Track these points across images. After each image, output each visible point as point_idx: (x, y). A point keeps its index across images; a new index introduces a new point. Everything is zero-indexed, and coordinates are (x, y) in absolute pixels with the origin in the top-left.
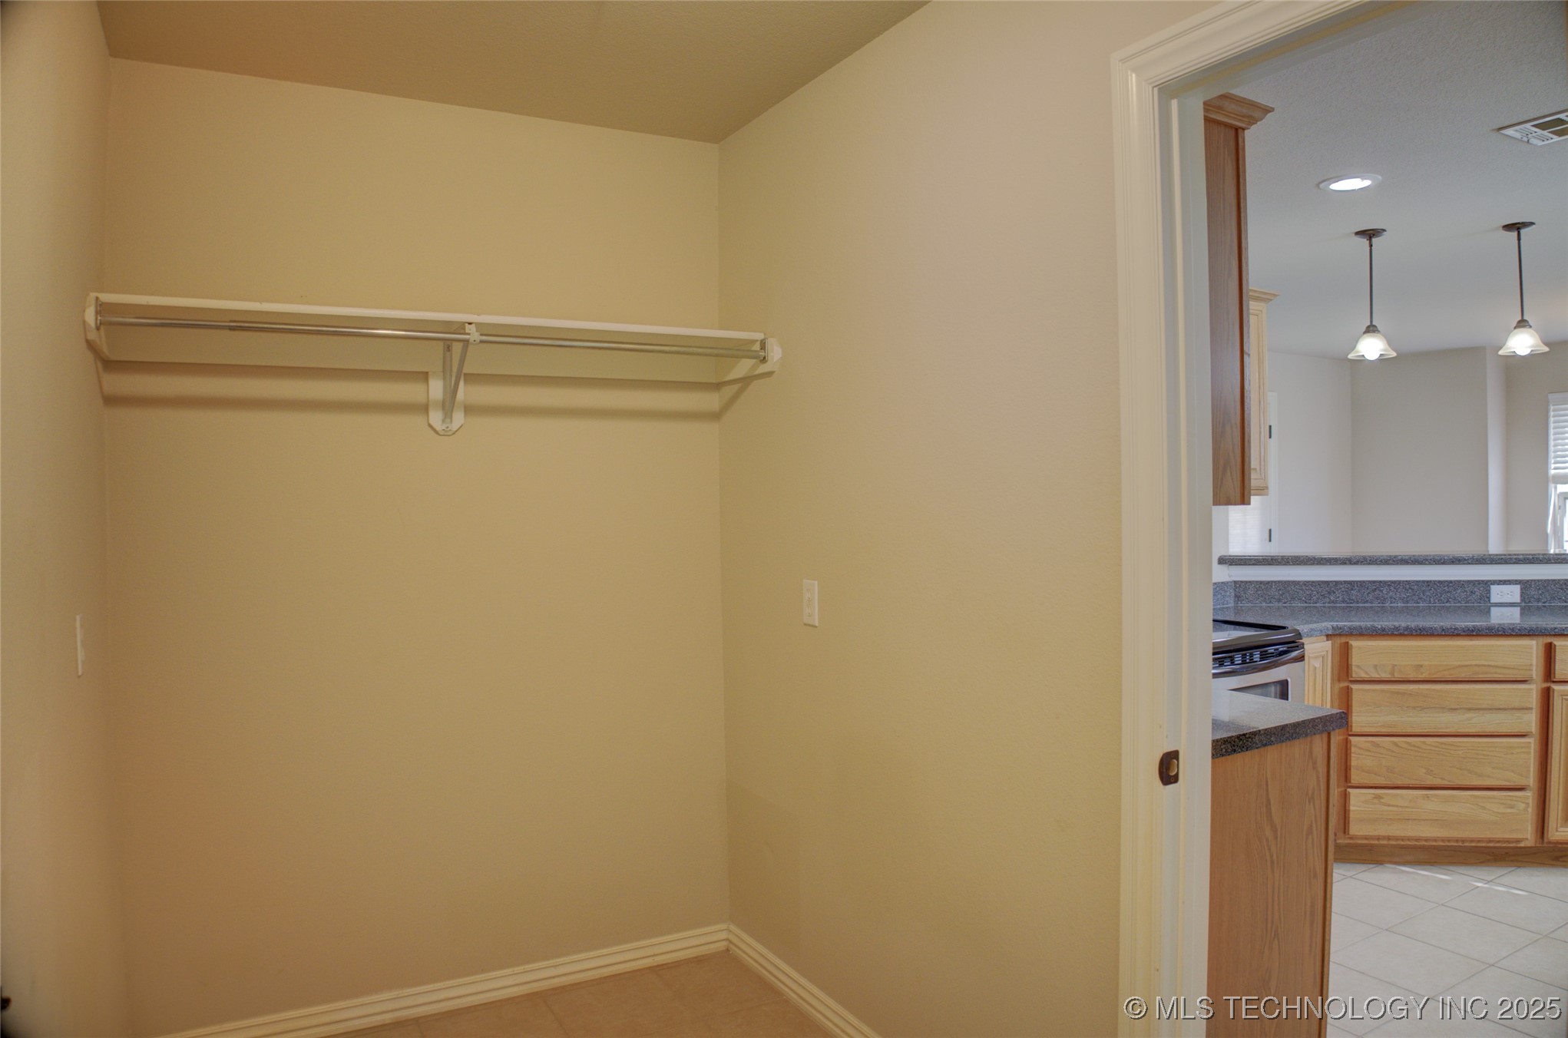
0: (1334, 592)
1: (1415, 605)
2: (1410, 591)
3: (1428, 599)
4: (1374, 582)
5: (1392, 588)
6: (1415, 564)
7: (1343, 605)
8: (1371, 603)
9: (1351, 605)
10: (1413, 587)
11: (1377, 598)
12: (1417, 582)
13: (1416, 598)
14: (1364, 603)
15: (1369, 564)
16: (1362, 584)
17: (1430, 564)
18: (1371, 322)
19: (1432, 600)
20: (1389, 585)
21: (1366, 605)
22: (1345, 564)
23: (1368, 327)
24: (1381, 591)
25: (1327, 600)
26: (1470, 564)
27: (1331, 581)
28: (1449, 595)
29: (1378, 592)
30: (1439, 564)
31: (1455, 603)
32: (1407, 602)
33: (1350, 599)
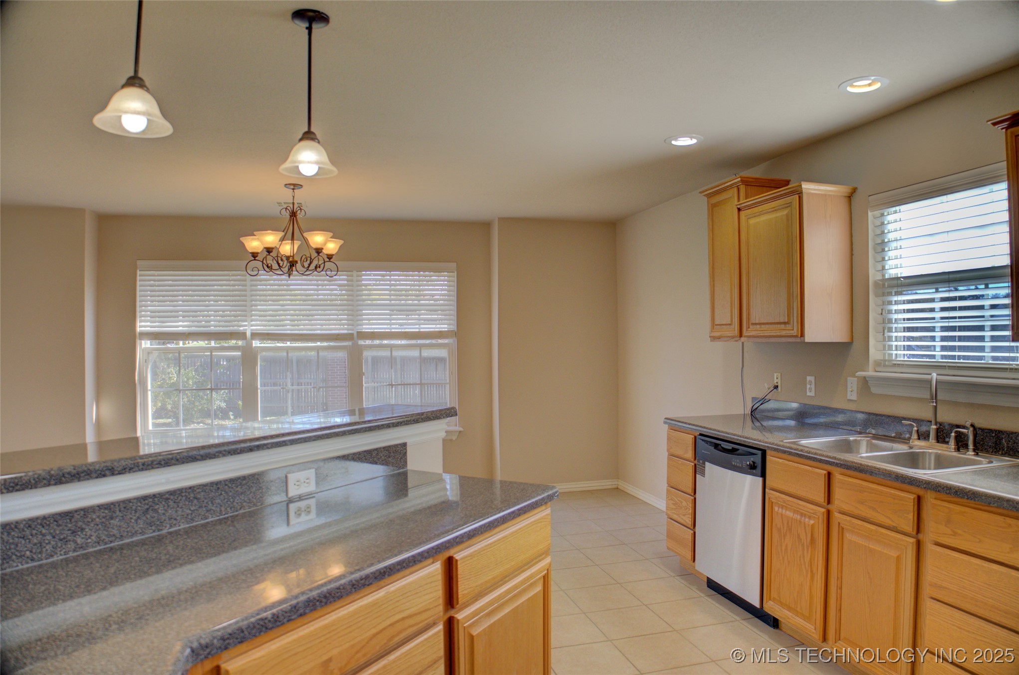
0: (82, 530)
1: (203, 522)
2: (195, 501)
3: (218, 509)
4: (145, 498)
5: (171, 503)
6: (205, 459)
7: (99, 548)
8: (142, 533)
9: (112, 545)
10: (199, 496)
11: (151, 525)
12: (203, 486)
13: (202, 511)
14: (132, 536)
15: (142, 470)
16: (125, 505)
17: (224, 455)
18: (136, 71)
19: (223, 509)
20: (167, 499)
21: (135, 539)
22: (104, 476)
23: (131, 78)
24: (156, 511)
25: (71, 545)
26: (269, 448)
27: (76, 511)
28: (242, 497)
29: (151, 512)
30: (235, 454)
31: (250, 507)
32: (192, 520)
33: (109, 536)
